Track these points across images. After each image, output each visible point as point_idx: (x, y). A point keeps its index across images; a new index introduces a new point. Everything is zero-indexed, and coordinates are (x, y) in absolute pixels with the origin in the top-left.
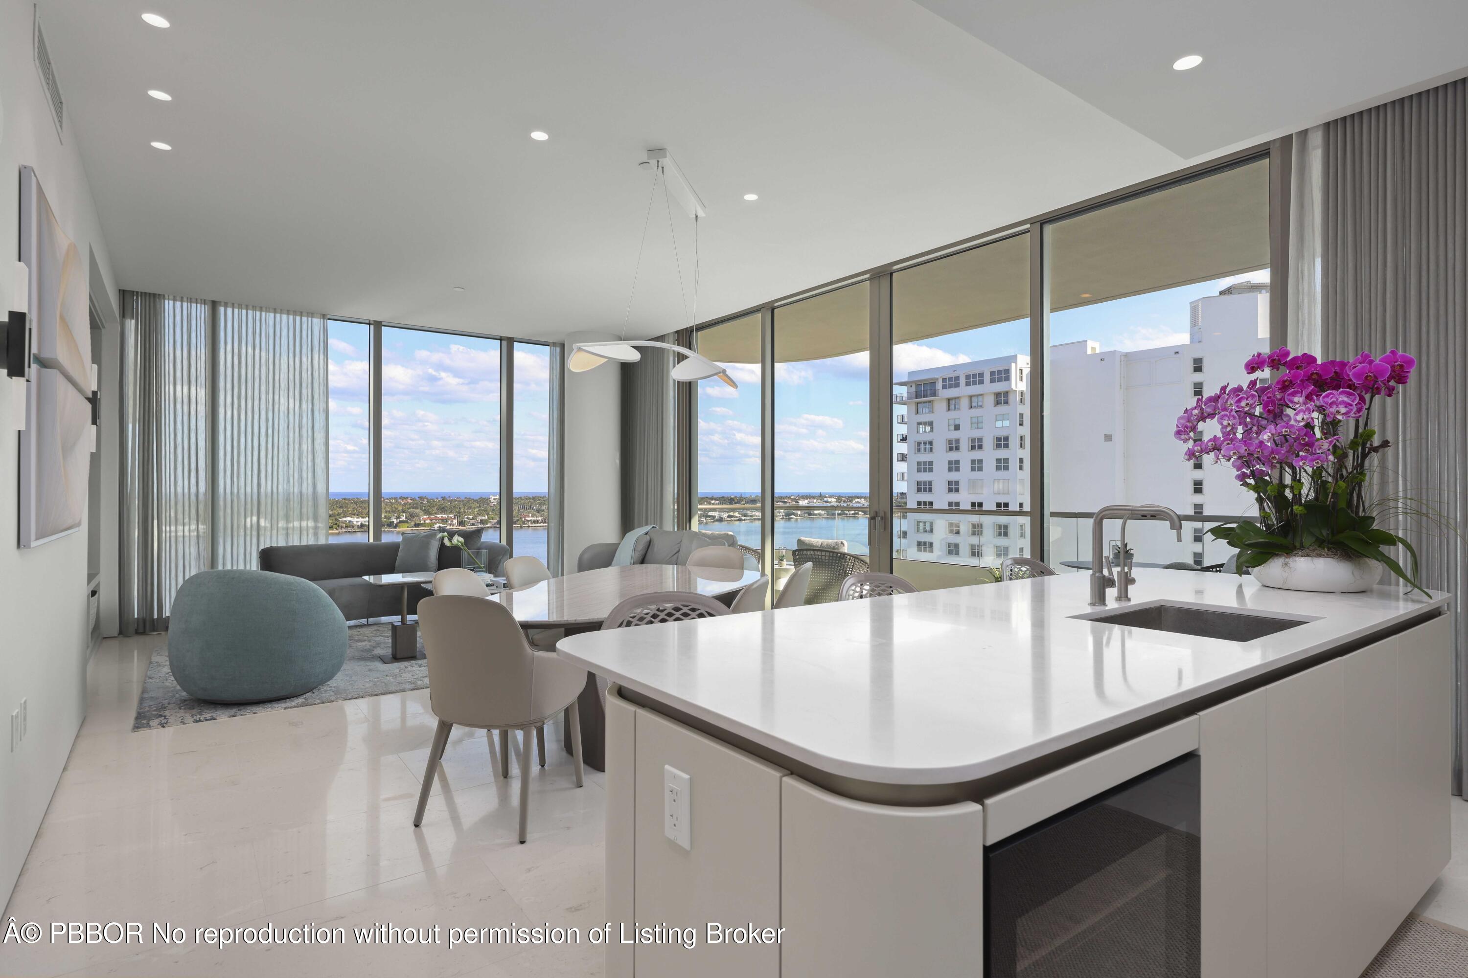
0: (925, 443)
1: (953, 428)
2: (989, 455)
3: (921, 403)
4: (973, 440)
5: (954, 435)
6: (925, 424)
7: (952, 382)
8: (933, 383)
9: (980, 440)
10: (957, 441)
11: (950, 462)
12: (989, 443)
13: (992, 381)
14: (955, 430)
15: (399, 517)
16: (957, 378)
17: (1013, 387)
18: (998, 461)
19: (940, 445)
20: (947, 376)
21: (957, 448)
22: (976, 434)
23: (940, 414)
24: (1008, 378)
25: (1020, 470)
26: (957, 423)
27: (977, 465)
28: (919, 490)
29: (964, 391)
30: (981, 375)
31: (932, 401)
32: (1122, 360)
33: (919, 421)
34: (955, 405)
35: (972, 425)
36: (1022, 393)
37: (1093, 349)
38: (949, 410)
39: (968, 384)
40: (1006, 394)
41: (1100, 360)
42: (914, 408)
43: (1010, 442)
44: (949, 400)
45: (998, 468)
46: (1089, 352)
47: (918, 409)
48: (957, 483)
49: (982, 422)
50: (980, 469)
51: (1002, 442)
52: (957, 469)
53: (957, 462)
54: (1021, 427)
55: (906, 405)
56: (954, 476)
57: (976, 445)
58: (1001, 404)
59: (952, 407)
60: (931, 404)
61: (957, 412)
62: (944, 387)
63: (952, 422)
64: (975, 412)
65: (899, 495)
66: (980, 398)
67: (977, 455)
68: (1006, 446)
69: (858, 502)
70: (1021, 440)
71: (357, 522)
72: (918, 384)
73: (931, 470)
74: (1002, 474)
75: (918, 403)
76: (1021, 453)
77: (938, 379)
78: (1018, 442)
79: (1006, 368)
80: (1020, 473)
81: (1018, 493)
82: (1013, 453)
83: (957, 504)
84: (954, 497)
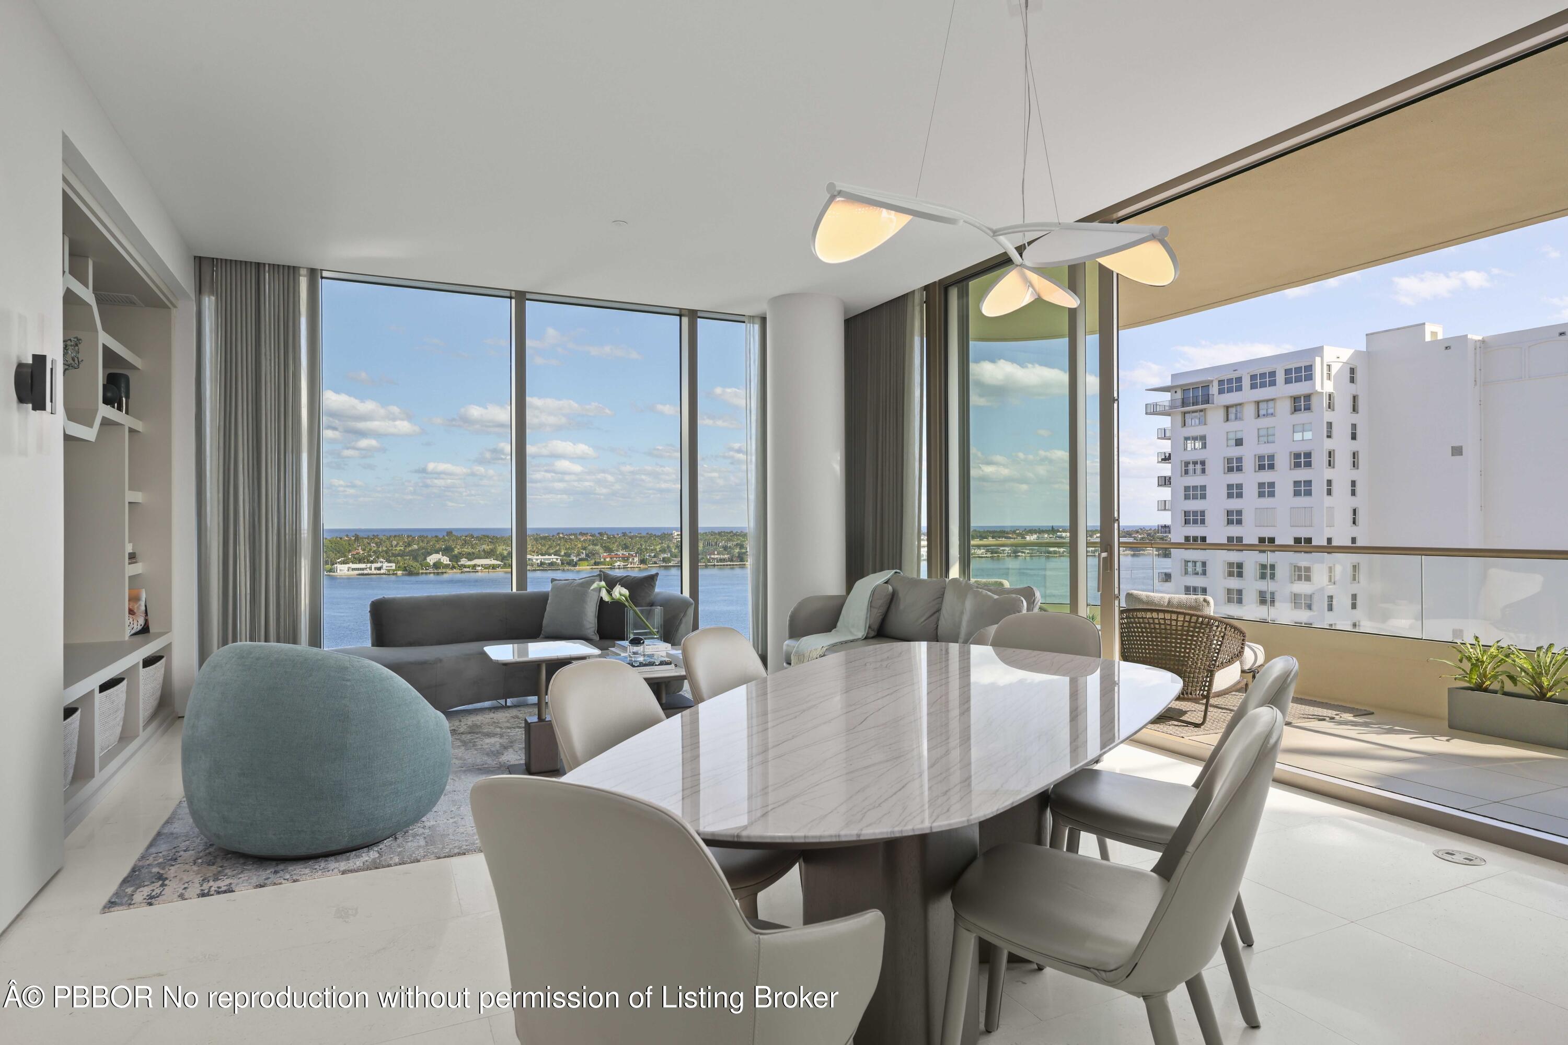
0: (1195, 463)
1: (1233, 442)
2: (1284, 476)
3: (1189, 412)
4: (1261, 458)
5: (1235, 452)
6: (1195, 439)
7: (1231, 384)
8: (1206, 387)
9: (1271, 457)
10: (1240, 460)
11: (1230, 487)
12: (1283, 461)
13: (1288, 381)
14: (1236, 445)
15: (578, 555)
16: (1239, 380)
17: (1318, 388)
18: (1297, 484)
19: (1216, 466)
20: (1225, 378)
21: (1239, 469)
22: (1265, 450)
23: (1214, 424)
24: (1310, 377)
25: (1327, 494)
26: (1239, 436)
27: (1266, 490)
28: (1187, 522)
29: (1247, 395)
30: (1273, 374)
31: (1205, 409)
32: (1477, 349)
33: (1187, 435)
34: (1236, 414)
35: (1260, 438)
36: (1330, 395)
37: (1434, 334)
38: (1227, 420)
39: (1253, 386)
40: (1308, 397)
41: (1444, 348)
42: (1179, 418)
43: (1314, 459)
44: (1227, 408)
45: (1297, 493)
46: (1428, 338)
47: (1185, 420)
48: (1239, 512)
49: (1274, 435)
50: (1272, 494)
51: (1302, 460)
52: (1240, 495)
53: (1240, 486)
54: (1329, 439)
55: (1169, 415)
56: (1234, 504)
57: (1266, 463)
58: (1301, 410)
59: (1232, 416)
60: (1202, 413)
61: (1237, 423)
62: (1221, 392)
63: (1232, 436)
64: (1264, 422)
65: (1160, 528)
66: (1271, 404)
67: (1266, 476)
68: (1308, 464)
70: (1330, 457)
71: (537, 559)
72: (1185, 389)
73: (1203, 497)
74: (1303, 501)
75: (1185, 413)
76: (1328, 474)
77: (1212, 381)
78: (1326, 459)
79: (1308, 364)
80: (1327, 499)
81: (1325, 525)
82: (1319, 473)
83: (1240, 539)
84: (1234, 531)
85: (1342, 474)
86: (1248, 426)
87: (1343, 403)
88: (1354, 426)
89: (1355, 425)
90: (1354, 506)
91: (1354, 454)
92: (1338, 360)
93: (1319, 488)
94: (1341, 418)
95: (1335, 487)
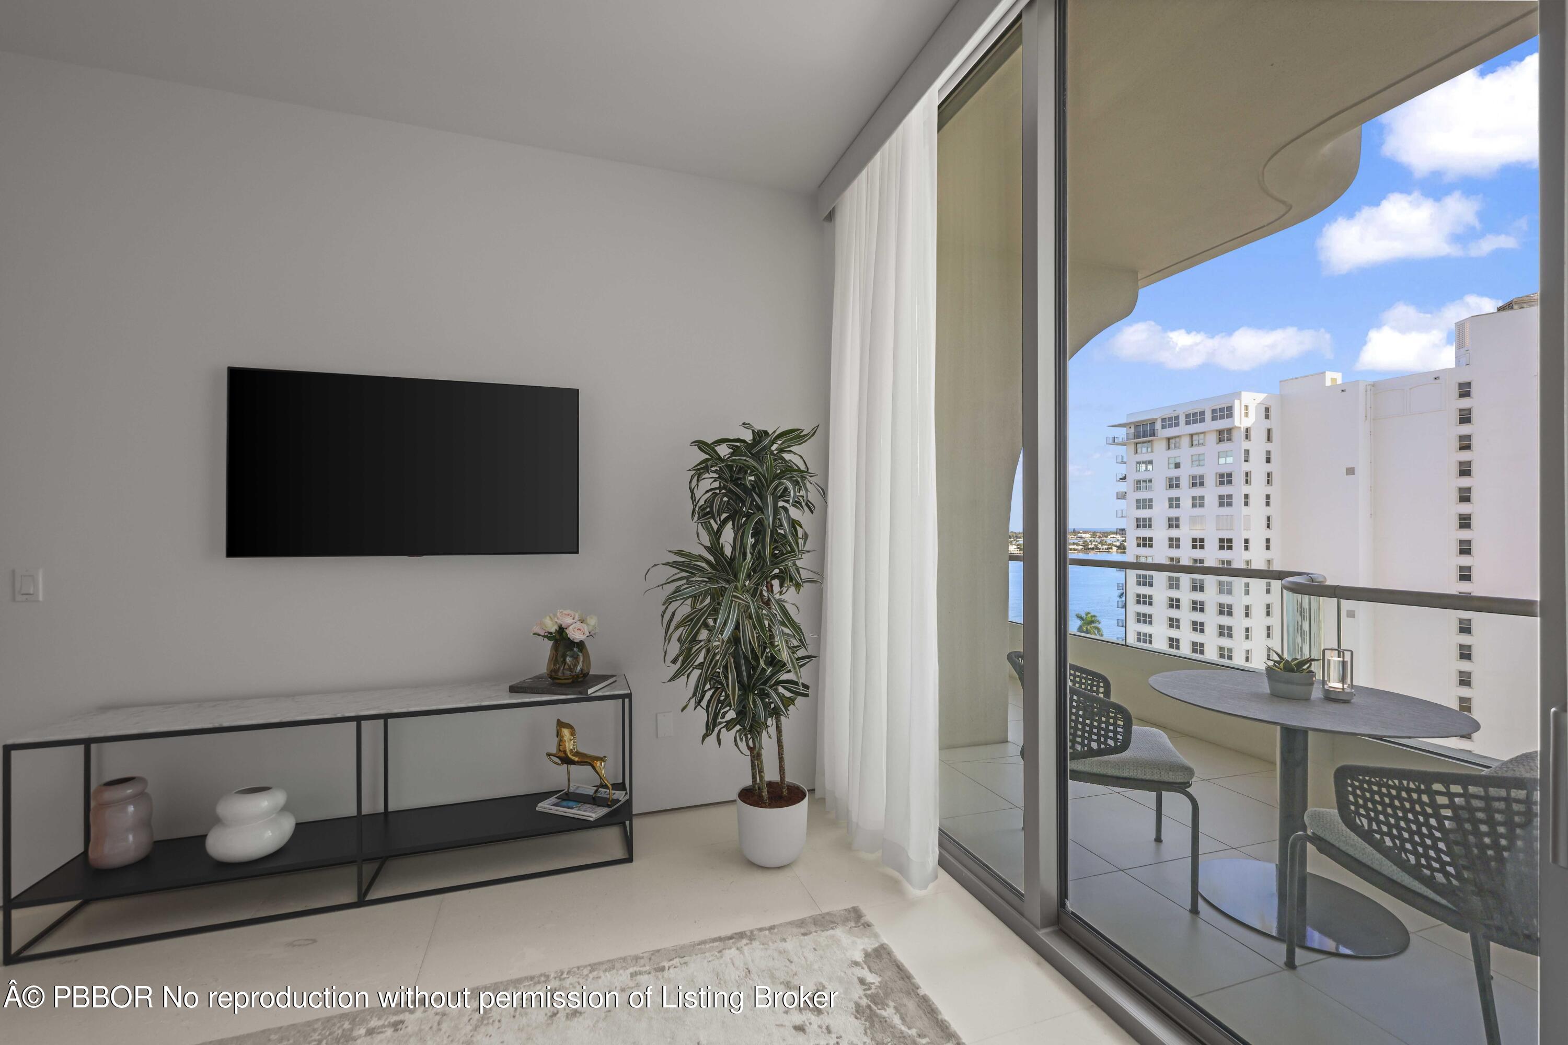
0: (1145, 481)
1: (1173, 466)
2: (1211, 492)
3: (1139, 443)
4: (1194, 478)
5: (1174, 473)
6: (1144, 462)
7: (1171, 422)
9: (1202, 477)
10: (1178, 479)
11: (1170, 499)
12: (1210, 480)
13: (1214, 418)
14: (1176, 468)
16: (1177, 418)
17: (1237, 424)
18: (1221, 497)
19: (1160, 484)
20: (1166, 416)
21: (1177, 486)
22: (1197, 471)
23: (1159, 452)
24: (1230, 415)
25: (1245, 505)
26: (1177, 461)
27: (1198, 502)
28: (1138, 526)
29: (1184, 429)
30: (1202, 413)
31: (1152, 440)
32: (1369, 390)
33: (1139, 460)
34: (1175, 444)
35: (1194, 463)
36: (1247, 429)
37: (1334, 380)
38: (1169, 448)
39: (1188, 423)
40: (1229, 431)
41: (1341, 391)
42: (1132, 447)
43: (1234, 479)
44: (1169, 439)
45: (1221, 504)
46: (1328, 383)
47: (1137, 449)
48: (1177, 519)
49: (1204, 460)
50: (1202, 506)
51: (1225, 479)
52: (1178, 506)
53: (1178, 499)
54: (1246, 463)
55: (1125, 445)
57: (1198, 482)
58: (1224, 441)
59: (1172, 446)
60: (1150, 443)
61: (1177, 450)
62: (1163, 427)
63: (1172, 461)
64: (1196, 450)
66: (1202, 436)
67: (1198, 492)
68: (1230, 482)
69: (1113, 537)
70: (1247, 476)
72: (1137, 425)
73: (1151, 507)
74: (1225, 510)
75: (1137, 444)
76: (1246, 489)
77: (1156, 419)
78: (1243, 478)
79: (1229, 405)
80: (1245, 510)
81: (1242, 529)
82: (1238, 489)
83: (1178, 540)
84: (1174, 533)
85: (1257, 489)
86: (1184, 453)
87: (1258, 436)
88: (1268, 453)
89: (1270, 451)
90: (1268, 514)
91: (1268, 474)
92: (1254, 402)
93: (1238, 500)
94: (1258, 446)
95: (1251, 500)
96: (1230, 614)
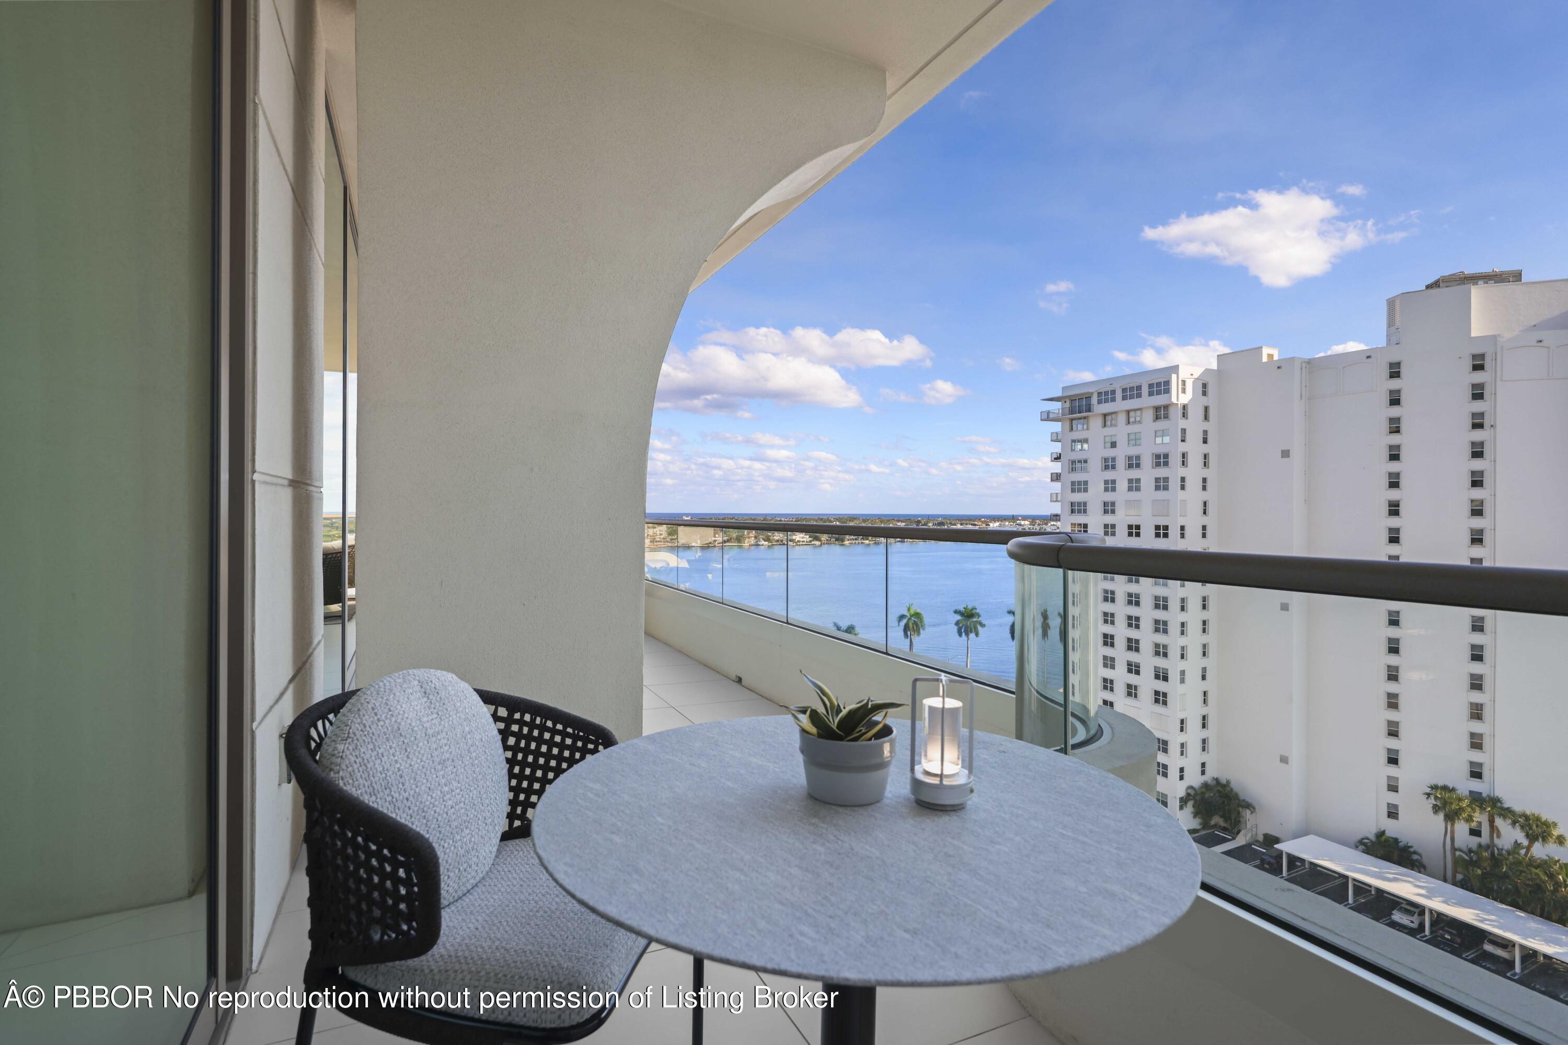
0: (1080, 461)
1: (1109, 445)
2: (1147, 474)
3: (1075, 419)
4: (1130, 458)
5: (1110, 453)
7: (1107, 396)
8: (1088, 397)
9: (1138, 458)
10: (1114, 459)
11: (1106, 482)
12: (1147, 461)
13: (1151, 394)
14: (1112, 447)
16: (1113, 392)
17: (1174, 400)
18: (1157, 480)
19: (1095, 464)
20: (1103, 390)
21: (1114, 467)
22: (1133, 451)
23: (1095, 429)
24: (1167, 391)
25: (1181, 489)
26: (1114, 440)
27: (1134, 485)
28: (1073, 511)
29: (1120, 405)
30: (1139, 387)
31: (1088, 416)
32: (1304, 368)
33: (1075, 438)
34: (1111, 421)
35: (1130, 442)
36: (1184, 406)
37: (1270, 356)
38: (1105, 426)
39: (1124, 398)
40: (1166, 407)
41: (1276, 368)
42: (1068, 424)
43: (1171, 460)
44: (1105, 416)
45: (1157, 488)
46: (1265, 359)
47: (1072, 426)
48: (1113, 504)
49: (1140, 439)
50: (1138, 489)
51: (1162, 460)
53: (1114, 482)
54: (1183, 443)
55: (1060, 421)
57: (1134, 463)
58: (1161, 418)
59: (1108, 423)
60: (1086, 420)
61: (1114, 428)
62: (1099, 402)
63: (1108, 439)
64: (1133, 428)
66: (1138, 413)
67: (1134, 474)
68: (1166, 464)
70: (1184, 457)
72: (1072, 399)
73: (1086, 490)
74: (1161, 494)
75: (1072, 420)
76: (1182, 472)
77: (1092, 393)
78: (1180, 459)
79: (1166, 380)
80: (1181, 495)
81: (1179, 515)
82: (1174, 472)
83: (1113, 526)
84: (1109, 519)
85: (1194, 472)
87: (1196, 414)
88: (1205, 432)
89: (1207, 431)
90: (1205, 499)
91: (1205, 456)
92: (1191, 377)
93: (1174, 484)
94: (1194, 425)
95: (1188, 484)
96: (1165, 608)
